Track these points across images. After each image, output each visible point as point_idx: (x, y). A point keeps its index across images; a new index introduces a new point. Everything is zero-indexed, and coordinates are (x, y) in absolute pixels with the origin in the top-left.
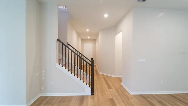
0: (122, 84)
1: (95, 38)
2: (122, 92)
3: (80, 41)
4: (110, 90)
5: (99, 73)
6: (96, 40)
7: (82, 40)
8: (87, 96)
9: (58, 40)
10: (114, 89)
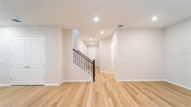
0: (115, 77)
1: (98, 44)
2: (113, 80)
3: (86, 46)
4: (105, 80)
5: (101, 71)
6: (99, 45)
7: (87, 45)
8: (91, 82)
9: (73, 49)
10: (108, 79)
